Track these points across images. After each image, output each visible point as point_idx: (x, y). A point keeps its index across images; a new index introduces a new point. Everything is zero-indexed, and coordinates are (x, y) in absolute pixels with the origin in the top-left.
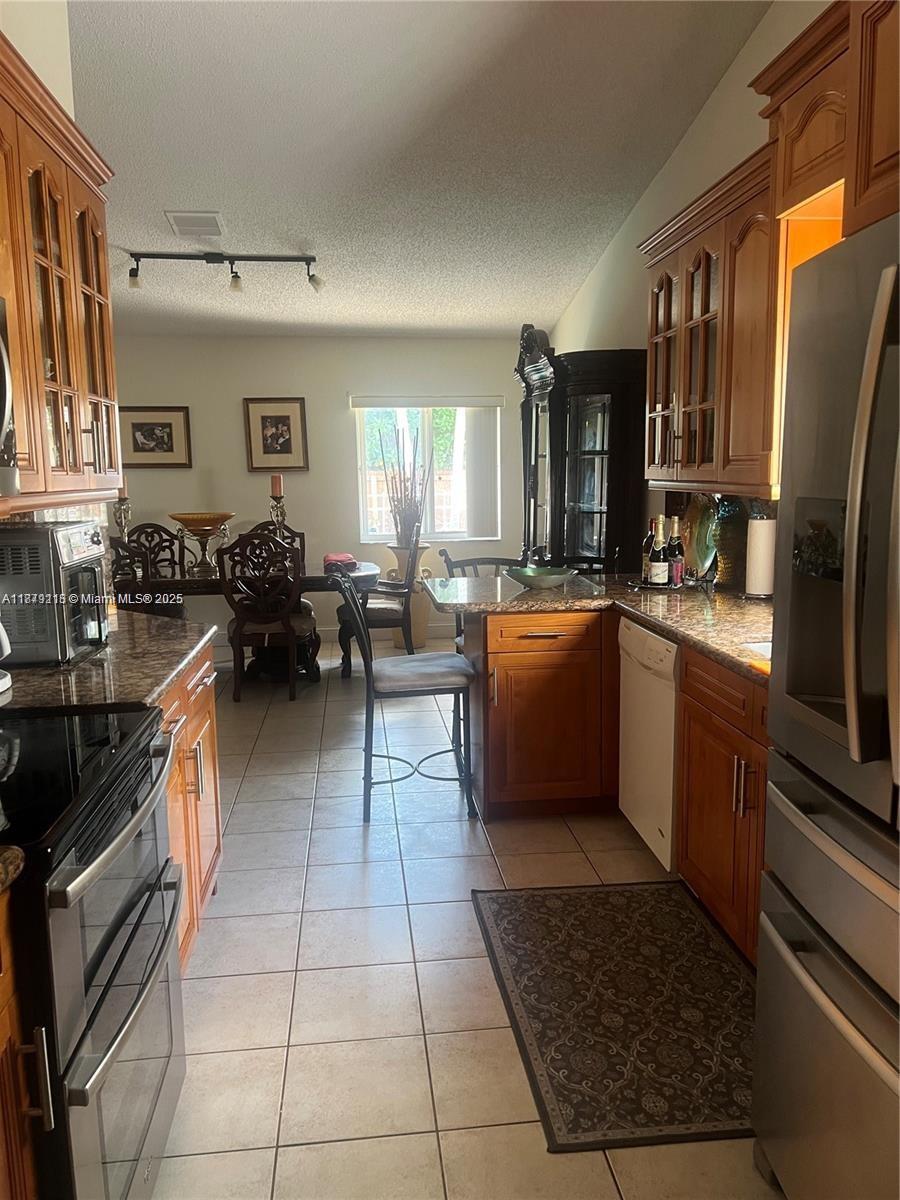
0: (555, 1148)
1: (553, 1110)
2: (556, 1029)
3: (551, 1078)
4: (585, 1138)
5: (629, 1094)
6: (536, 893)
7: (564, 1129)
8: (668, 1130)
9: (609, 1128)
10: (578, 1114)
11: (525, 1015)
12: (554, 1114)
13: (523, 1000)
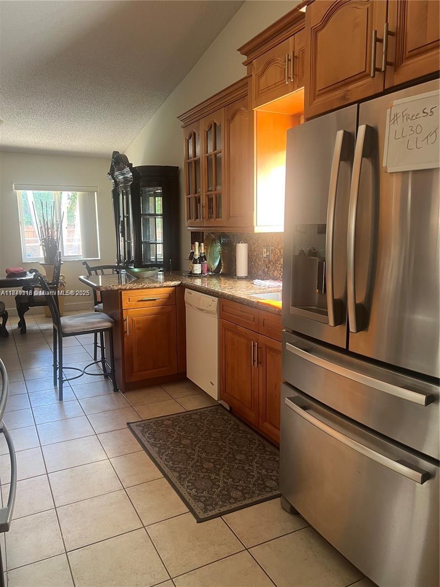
0: (200, 521)
1: (194, 506)
2: (185, 474)
3: (190, 494)
4: (211, 514)
5: (225, 492)
6: (158, 419)
7: (202, 513)
8: (244, 503)
9: (220, 508)
10: (205, 505)
11: (169, 471)
12: (195, 507)
13: (167, 465)
